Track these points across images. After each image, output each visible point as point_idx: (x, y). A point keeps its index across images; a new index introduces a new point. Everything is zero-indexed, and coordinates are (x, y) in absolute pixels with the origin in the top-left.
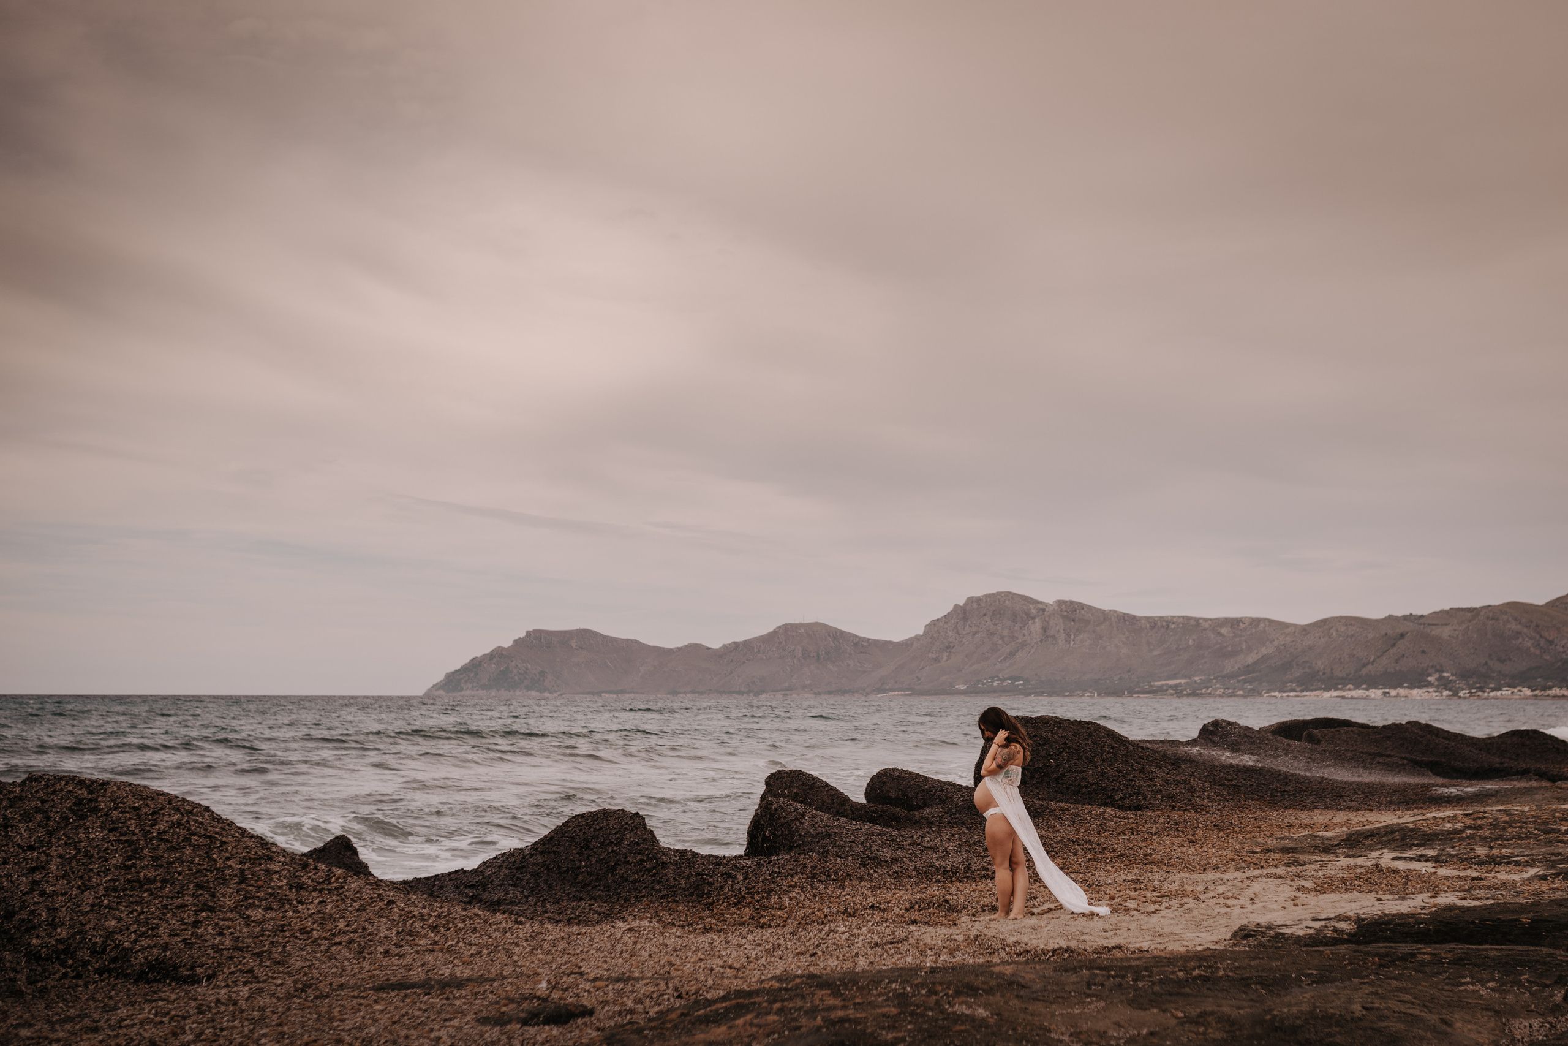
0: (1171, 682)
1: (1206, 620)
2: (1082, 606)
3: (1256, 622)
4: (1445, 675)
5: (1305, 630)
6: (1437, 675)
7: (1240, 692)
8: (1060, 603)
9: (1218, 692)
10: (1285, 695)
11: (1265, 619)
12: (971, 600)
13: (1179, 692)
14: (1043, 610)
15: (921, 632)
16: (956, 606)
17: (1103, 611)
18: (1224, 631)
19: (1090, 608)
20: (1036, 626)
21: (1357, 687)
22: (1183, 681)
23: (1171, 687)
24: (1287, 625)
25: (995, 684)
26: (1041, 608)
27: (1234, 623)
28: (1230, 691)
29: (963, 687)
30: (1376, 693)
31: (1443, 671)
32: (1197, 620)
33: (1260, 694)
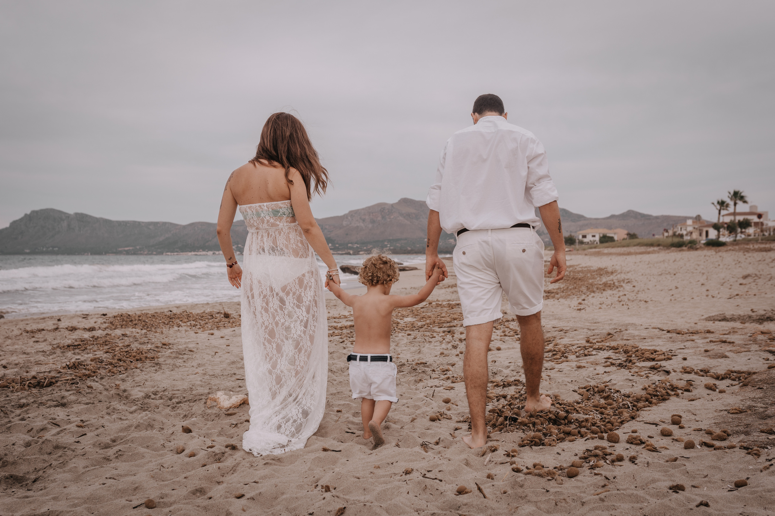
0: (126, 249)
1: (143, 222)
2: (87, 216)
3: (164, 224)
4: (240, 246)
5: (184, 227)
6: (236, 246)
7: (155, 253)
8: (76, 214)
9: (145, 253)
10: (172, 254)
11: (169, 223)
12: (33, 212)
13: (128, 253)
14: (69, 217)
15: (7, 225)
16: (26, 215)
17: (96, 218)
18: (151, 227)
19: (90, 217)
20: (65, 224)
21: (204, 250)
22: (131, 248)
23: (125, 251)
24: (177, 225)
25: (44, 249)
26: (67, 216)
27: (155, 224)
28: (150, 252)
29: (27, 251)
30: (210, 253)
31: (238, 244)
32: (139, 223)
33: (162, 254)
